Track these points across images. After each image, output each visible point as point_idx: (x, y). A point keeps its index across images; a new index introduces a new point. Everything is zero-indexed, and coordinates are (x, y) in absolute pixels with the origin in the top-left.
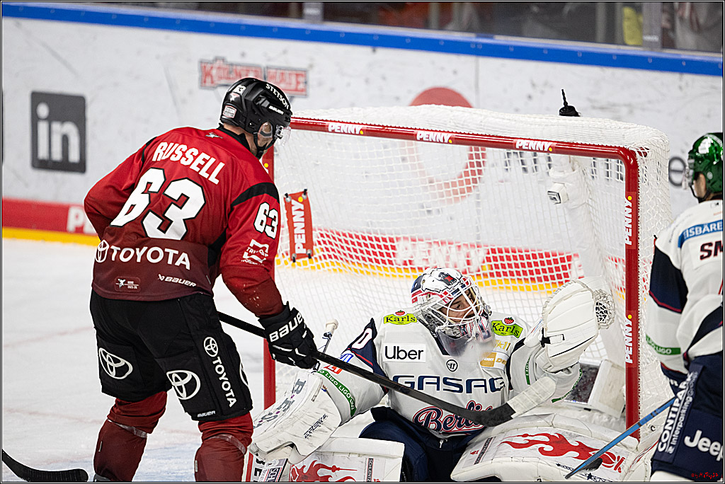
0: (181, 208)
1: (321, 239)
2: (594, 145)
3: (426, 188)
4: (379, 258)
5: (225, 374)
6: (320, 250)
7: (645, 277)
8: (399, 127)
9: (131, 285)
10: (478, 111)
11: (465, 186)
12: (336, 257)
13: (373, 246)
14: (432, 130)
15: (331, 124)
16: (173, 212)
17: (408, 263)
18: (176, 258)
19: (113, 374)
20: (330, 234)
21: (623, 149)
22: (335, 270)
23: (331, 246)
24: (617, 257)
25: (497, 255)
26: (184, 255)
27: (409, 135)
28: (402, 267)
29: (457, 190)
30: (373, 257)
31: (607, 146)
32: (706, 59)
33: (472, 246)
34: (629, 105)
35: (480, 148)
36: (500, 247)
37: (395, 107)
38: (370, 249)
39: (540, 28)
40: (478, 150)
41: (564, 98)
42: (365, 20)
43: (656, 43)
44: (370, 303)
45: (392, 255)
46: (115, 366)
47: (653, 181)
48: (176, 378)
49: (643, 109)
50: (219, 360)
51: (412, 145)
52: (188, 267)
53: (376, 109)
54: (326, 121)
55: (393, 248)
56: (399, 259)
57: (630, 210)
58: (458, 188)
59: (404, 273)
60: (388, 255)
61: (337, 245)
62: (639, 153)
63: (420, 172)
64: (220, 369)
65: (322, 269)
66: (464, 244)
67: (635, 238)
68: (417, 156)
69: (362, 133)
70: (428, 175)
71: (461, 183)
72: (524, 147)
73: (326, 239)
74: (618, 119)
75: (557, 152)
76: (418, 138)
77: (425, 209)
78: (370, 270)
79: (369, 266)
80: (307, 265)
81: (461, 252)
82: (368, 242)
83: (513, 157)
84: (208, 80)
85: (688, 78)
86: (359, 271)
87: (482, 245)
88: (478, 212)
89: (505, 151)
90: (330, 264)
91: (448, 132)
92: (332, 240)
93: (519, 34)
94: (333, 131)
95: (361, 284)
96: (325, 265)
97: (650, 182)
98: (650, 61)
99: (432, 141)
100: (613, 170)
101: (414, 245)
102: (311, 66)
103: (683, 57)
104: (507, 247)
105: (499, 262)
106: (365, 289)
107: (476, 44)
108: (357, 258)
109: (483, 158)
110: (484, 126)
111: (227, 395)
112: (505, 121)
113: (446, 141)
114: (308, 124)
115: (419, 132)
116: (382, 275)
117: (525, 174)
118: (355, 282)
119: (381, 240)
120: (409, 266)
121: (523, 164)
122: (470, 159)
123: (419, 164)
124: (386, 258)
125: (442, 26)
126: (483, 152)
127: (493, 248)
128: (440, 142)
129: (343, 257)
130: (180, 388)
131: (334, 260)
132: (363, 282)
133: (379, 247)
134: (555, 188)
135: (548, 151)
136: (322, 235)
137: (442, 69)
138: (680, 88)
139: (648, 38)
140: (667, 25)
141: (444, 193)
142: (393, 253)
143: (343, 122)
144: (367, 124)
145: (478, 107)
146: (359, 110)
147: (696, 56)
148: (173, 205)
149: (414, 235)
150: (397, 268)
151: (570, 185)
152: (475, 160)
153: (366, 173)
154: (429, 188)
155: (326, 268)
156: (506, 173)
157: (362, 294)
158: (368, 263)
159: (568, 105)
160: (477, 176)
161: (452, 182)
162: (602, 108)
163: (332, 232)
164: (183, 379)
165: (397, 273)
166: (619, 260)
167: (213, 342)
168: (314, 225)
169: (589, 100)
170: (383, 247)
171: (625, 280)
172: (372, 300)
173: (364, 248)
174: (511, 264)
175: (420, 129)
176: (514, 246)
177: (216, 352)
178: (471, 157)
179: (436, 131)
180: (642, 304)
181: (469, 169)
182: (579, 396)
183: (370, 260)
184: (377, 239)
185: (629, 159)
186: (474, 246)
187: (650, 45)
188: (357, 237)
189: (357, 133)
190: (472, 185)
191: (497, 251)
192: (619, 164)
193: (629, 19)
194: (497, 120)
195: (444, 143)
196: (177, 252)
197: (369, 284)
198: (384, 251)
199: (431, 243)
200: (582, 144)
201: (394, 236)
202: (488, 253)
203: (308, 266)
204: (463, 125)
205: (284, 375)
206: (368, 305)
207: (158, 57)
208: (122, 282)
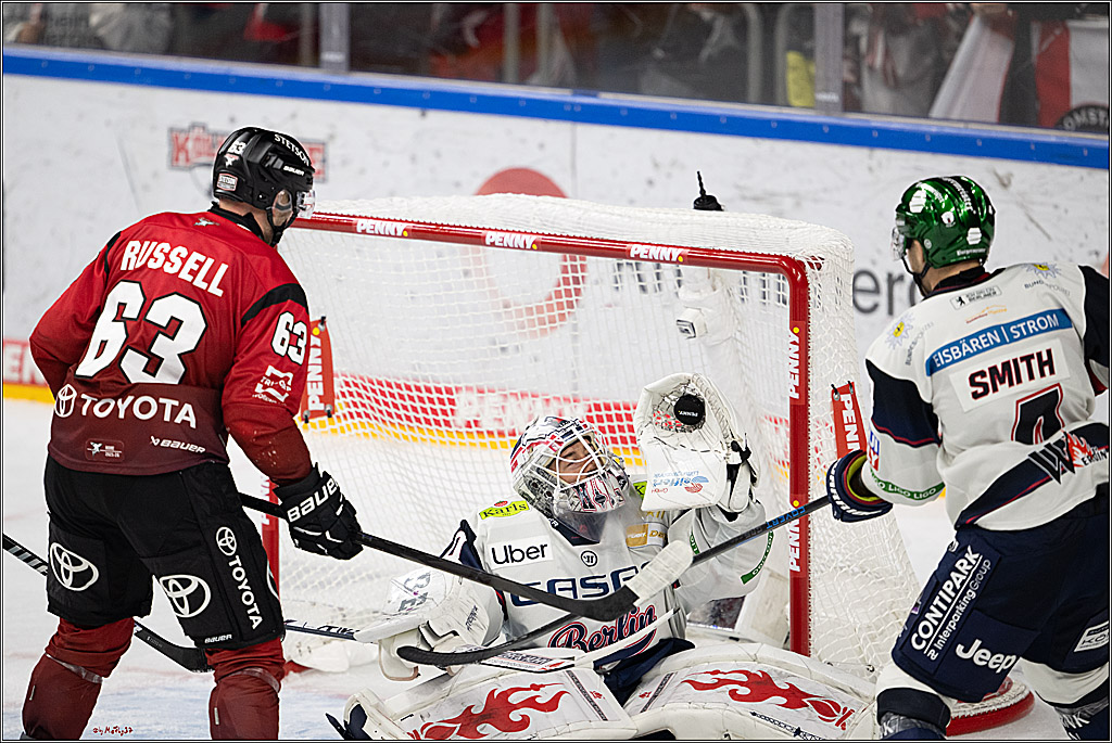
0: (173, 339)
1: (345, 389)
2: (744, 253)
3: (498, 315)
4: (431, 417)
5: (246, 581)
6: (344, 405)
7: (819, 446)
8: (460, 227)
9: (110, 451)
10: (575, 203)
11: (556, 313)
12: (367, 415)
13: (421, 400)
14: (507, 231)
15: (360, 221)
16: (161, 346)
17: (473, 424)
18: (175, 411)
19: (67, 583)
20: (358, 381)
21: (787, 259)
22: (366, 435)
23: (360, 399)
24: (778, 416)
25: (603, 413)
26: (187, 407)
27: (474, 238)
28: (464, 429)
29: (544, 318)
30: (421, 415)
31: (763, 255)
32: (908, 128)
33: (567, 400)
34: (795, 195)
35: (578, 256)
36: (607, 402)
37: (454, 196)
38: (418, 405)
39: (665, 81)
40: (575, 260)
41: (701, 184)
42: (410, 69)
43: (835, 104)
44: (417, 482)
45: (449, 412)
46: (72, 569)
47: (829, 305)
48: (174, 586)
49: (816, 201)
50: (238, 561)
51: (479, 252)
52: (193, 425)
53: (427, 199)
54: (354, 216)
55: (452, 402)
56: (459, 419)
57: (797, 348)
58: (546, 315)
59: (467, 439)
60: (444, 412)
61: (369, 398)
62: (811, 264)
63: (490, 291)
64: (239, 574)
65: (347, 433)
66: (554, 398)
67: (803, 388)
68: (487, 268)
69: (406, 234)
70: (503, 295)
71: (551, 309)
72: (641, 256)
73: (353, 389)
74: (780, 214)
75: (690, 263)
76: (488, 242)
77: (498, 346)
78: (417, 434)
79: (416, 429)
80: (325, 427)
81: (551, 408)
82: (415, 394)
83: (626, 270)
84: (182, 156)
85: (881, 155)
86: (401, 437)
87: (581, 398)
88: (575, 350)
89: (615, 261)
90: (359, 425)
91: (532, 233)
92: (362, 391)
93: (635, 90)
94: (364, 232)
95: (404, 456)
96: (352, 427)
97: (826, 307)
98: (826, 130)
99: (508, 247)
100: (772, 290)
101: (482, 398)
102: (332, 137)
103: (874, 124)
104: (617, 401)
105: (606, 424)
106: (410, 462)
107: (573, 105)
108: (399, 417)
109: (582, 271)
110: (584, 224)
111: (249, 612)
112: (614, 217)
113: (528, 247)
114: (328, 222)
115: (489, 233)
116: (435, 442)
117: (645, 295)
118: (395, 452)
119: (433, 390)
120: (474, 429)
121: (640, 280)
122: (563, 272)
123: (488, 280)
124: (441, 417)
125: (522, 80)
126: (583, 262)
127: (597, 402)
128: (519, 248)
129: (378, 415)
130: (180, 601)
131: (365, 419)
132: (406, 453)
133: (431, 401)
134: (688, 315)
135: (677, 262)
136: (347, 384)
137: (523, 141)
138: (870, 169)
139: (823, 97)
140: (850, 78)
141: (526, 322)
142: (452, 410)
143: (377, 219)
144: (412, 222)
145: (576, 197)
146: (402, 201)
147: (892, 123)
148: (160, 335)
149: (481, 384)
150: (457, 432)
151: (710, 311)
152: (570, 275)
153: (412, 293)
154: (503, 315)
155: (354, 431)
156: (615, 292)
157: (405, 469)
158: (415, 424)
159: (707, 194)
160: (574, 298)
161: (537, 307)
162: (756, 199)
163: (362, 379)
164: (184, 588)
165: (457, 439)
166: (781, 420)
167: (229, 534)
168: (335, 369)
169: (737, 187)
170: (436, 401)
171: (789, 450)
172: (420, 479)
173: (408, 403)
174: (623, 427)
175: (490, 229)
176: (627, 401)
177: (234, 549)
178: (565, 270)
179: (513, 231)
180: (814, 484)
181: (562, 288)
182: (722, 619)
183: (418, 420)
184: (428, 390)
185: (794, 272)
186: (569, 400)
187: (826, 107)
188: (399, 386)
189: (399, 234)
190: (566, 310)
191: (602, 408)
192: (781, 281)
193: (795, 69)
194: (603, 216)
195: (525, 249)
196: (176, 403)
197: (416, 455)
198: (438, 407)
199: (505, 396)
200: (726, 251)
201: (452, 386)
202: (590, 411)
203: (326, 429)
204: (553, 223)
205: (292, 587)
206: (415, 485)
207: (108, 123)
208: (96, 446)
